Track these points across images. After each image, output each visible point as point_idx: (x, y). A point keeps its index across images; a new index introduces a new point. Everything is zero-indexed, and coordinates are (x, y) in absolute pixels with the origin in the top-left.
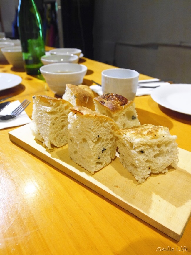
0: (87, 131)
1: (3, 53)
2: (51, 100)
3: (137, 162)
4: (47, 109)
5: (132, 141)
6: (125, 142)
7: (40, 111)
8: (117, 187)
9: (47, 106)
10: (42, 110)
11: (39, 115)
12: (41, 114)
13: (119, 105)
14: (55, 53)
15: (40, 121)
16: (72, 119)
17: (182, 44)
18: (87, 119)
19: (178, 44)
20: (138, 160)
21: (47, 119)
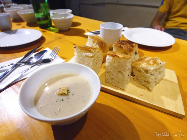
0: (123, 67)
1: (19, 14)
2: (92, 49)
3: (151, 80)
4: (88, 55)
5: (148, 69)
6: (142, 69)
7: (82, 56)
8: (142, 95)
9: (88, 53)
10: (83, 56)
11: (81, 58)
12: (83, 58)
13: (131, 47)
14: (55, 13)
15: (83, 62)
16: (109, 60)
17: (119, 3)
18: (122, 59)
19: (116, 2)
20: (151, 79)
21: (89, 61)
